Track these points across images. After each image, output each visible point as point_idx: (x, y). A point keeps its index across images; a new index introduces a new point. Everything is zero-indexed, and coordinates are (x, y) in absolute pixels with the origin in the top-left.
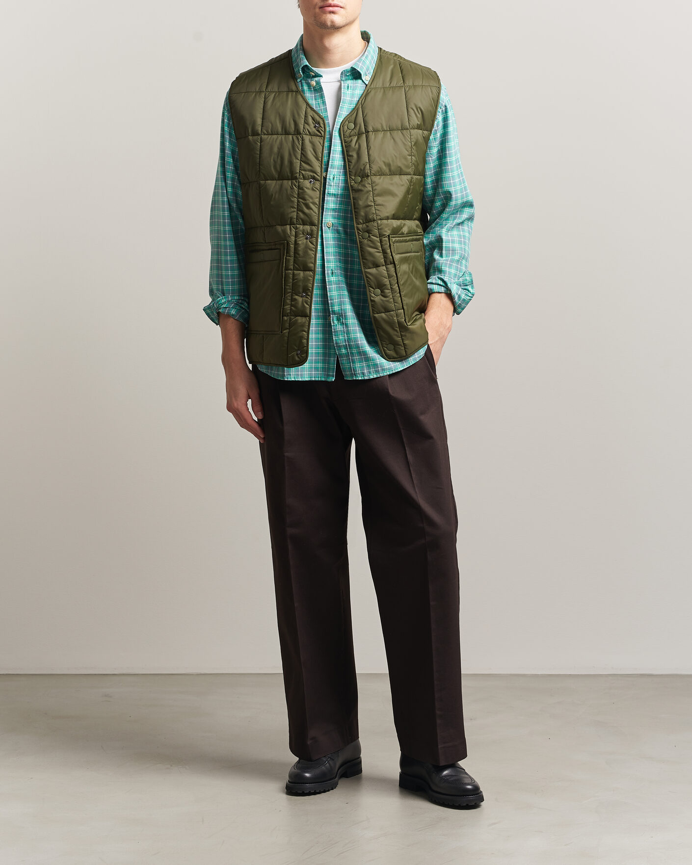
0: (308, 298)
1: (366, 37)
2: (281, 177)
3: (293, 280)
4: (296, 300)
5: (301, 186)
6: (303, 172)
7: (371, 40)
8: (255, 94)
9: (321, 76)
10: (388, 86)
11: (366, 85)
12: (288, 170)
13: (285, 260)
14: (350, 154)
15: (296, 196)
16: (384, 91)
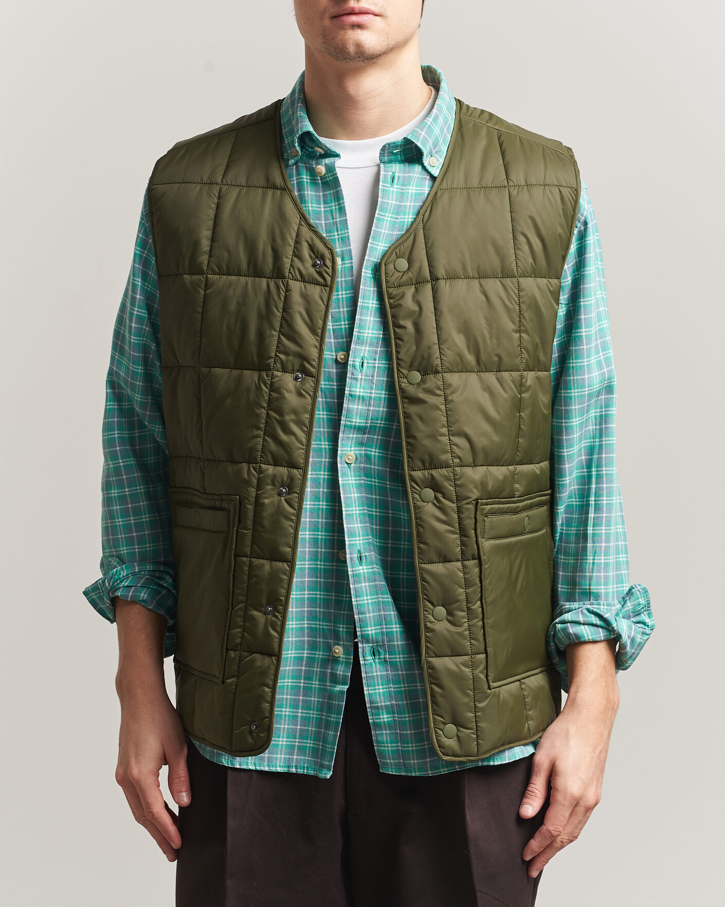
0: (276, 617)
1: (431, 78)
2: (241, 364)
3: (250, 577)
4: (253, 618)
5: (276, 385)
6: (282, 357)
7: (444, 85)
8: (200, 189)
9: (338, 156)
10: (475, 185)
11: (433, 178)
12: (254, 350)
13: (235, 537)
14: (402, 323)
15: (265, 405)
16: (469, 196)
